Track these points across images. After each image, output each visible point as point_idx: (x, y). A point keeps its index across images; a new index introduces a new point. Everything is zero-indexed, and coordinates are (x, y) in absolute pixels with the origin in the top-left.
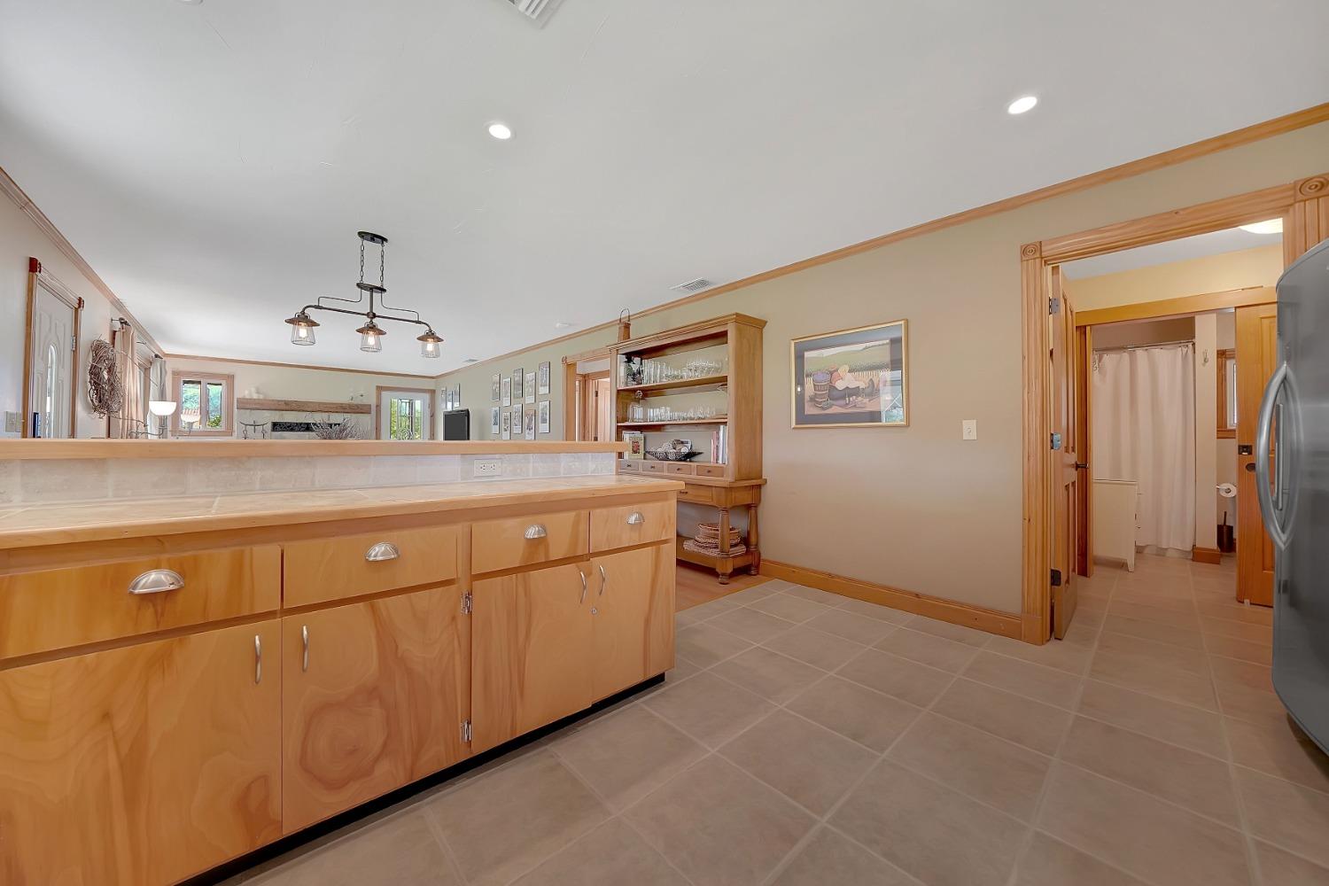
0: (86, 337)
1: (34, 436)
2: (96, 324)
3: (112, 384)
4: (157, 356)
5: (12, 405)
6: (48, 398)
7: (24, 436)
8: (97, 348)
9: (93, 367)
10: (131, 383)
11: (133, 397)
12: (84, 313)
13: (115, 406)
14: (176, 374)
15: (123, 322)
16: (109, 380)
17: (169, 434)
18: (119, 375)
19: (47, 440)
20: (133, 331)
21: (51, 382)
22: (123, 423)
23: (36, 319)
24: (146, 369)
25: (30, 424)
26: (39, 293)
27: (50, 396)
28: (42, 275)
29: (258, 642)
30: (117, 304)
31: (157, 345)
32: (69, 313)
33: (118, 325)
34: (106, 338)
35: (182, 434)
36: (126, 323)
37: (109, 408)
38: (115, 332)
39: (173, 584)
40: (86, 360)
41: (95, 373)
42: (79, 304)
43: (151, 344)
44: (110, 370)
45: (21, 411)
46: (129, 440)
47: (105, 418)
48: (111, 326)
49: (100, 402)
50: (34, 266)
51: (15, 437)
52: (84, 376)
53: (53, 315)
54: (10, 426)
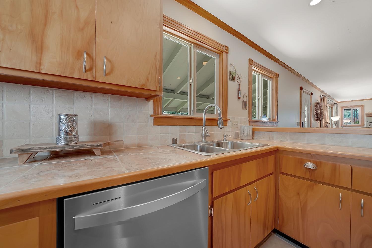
0: (314, 102)
1: (302, 127)
2: (317, 98)
3: (321, 113)
4: (335, 103)
5: (298, 120)
6: (305, 118)
7: (300, 127)
8: (317, 104)
9: (316, 109)
10: (326, 112)
11: (327, 116)
12: (313, 96)
13: (321, 119)
14: (342, 108)
15: (323, 96)
16: (320, 112)
17: (340, 126)
18: (323, 110)
19: (305, 128)
20: (326, 97)
21: (306, 114)
22: (324, 123)
23: (302, 100)
24: (332, 107)
25: (301, 124)
26: (303, 94)
27: (306, 117)
28: (303, 90)
29: (341, 196)
30: (322, 91)
31: (335, 100)
32: (310, 97)
33: (322, 97)
34: (319, 101)
35: (344, 126)
36: (324, 96)
37: (320, 119)
38: (321, 99)
39: (314, 167)
40: (314, 108)
41: (316, 111)
42: (312, 94)
43: (333, 100)
44: (320, 109)
45: (299, 121)
46: (326, 128)
47: (319, 122)
48: (321, 98)
49: (318, 118)
50: (301, 88)
51: (299, 128)
52: (314, 112)
53: (306, 98)
54: (298, 125)
